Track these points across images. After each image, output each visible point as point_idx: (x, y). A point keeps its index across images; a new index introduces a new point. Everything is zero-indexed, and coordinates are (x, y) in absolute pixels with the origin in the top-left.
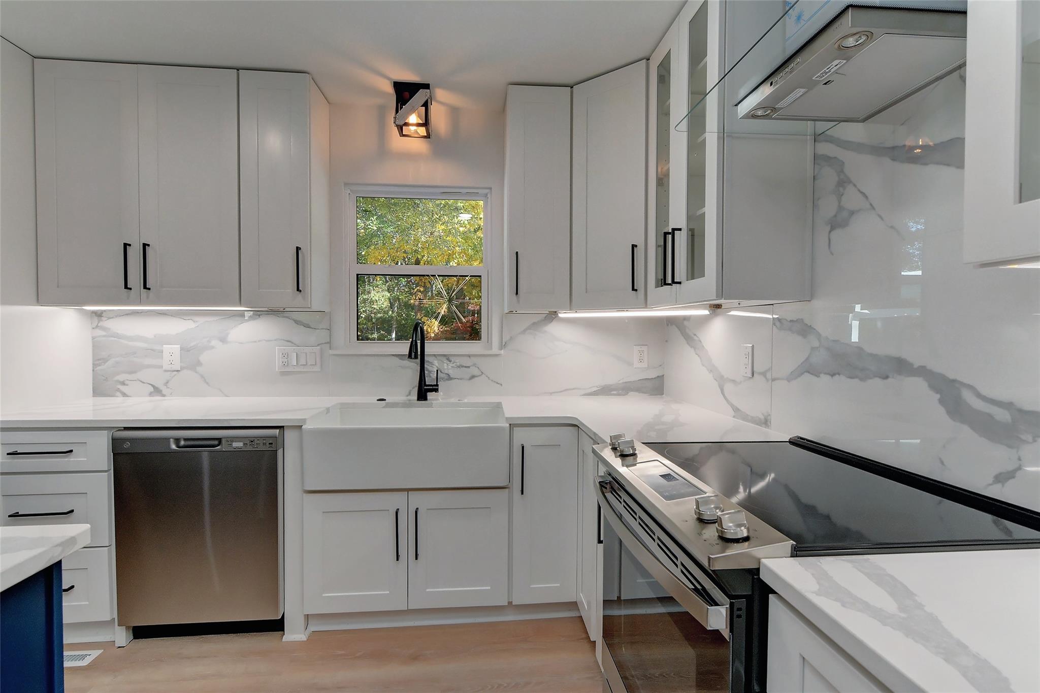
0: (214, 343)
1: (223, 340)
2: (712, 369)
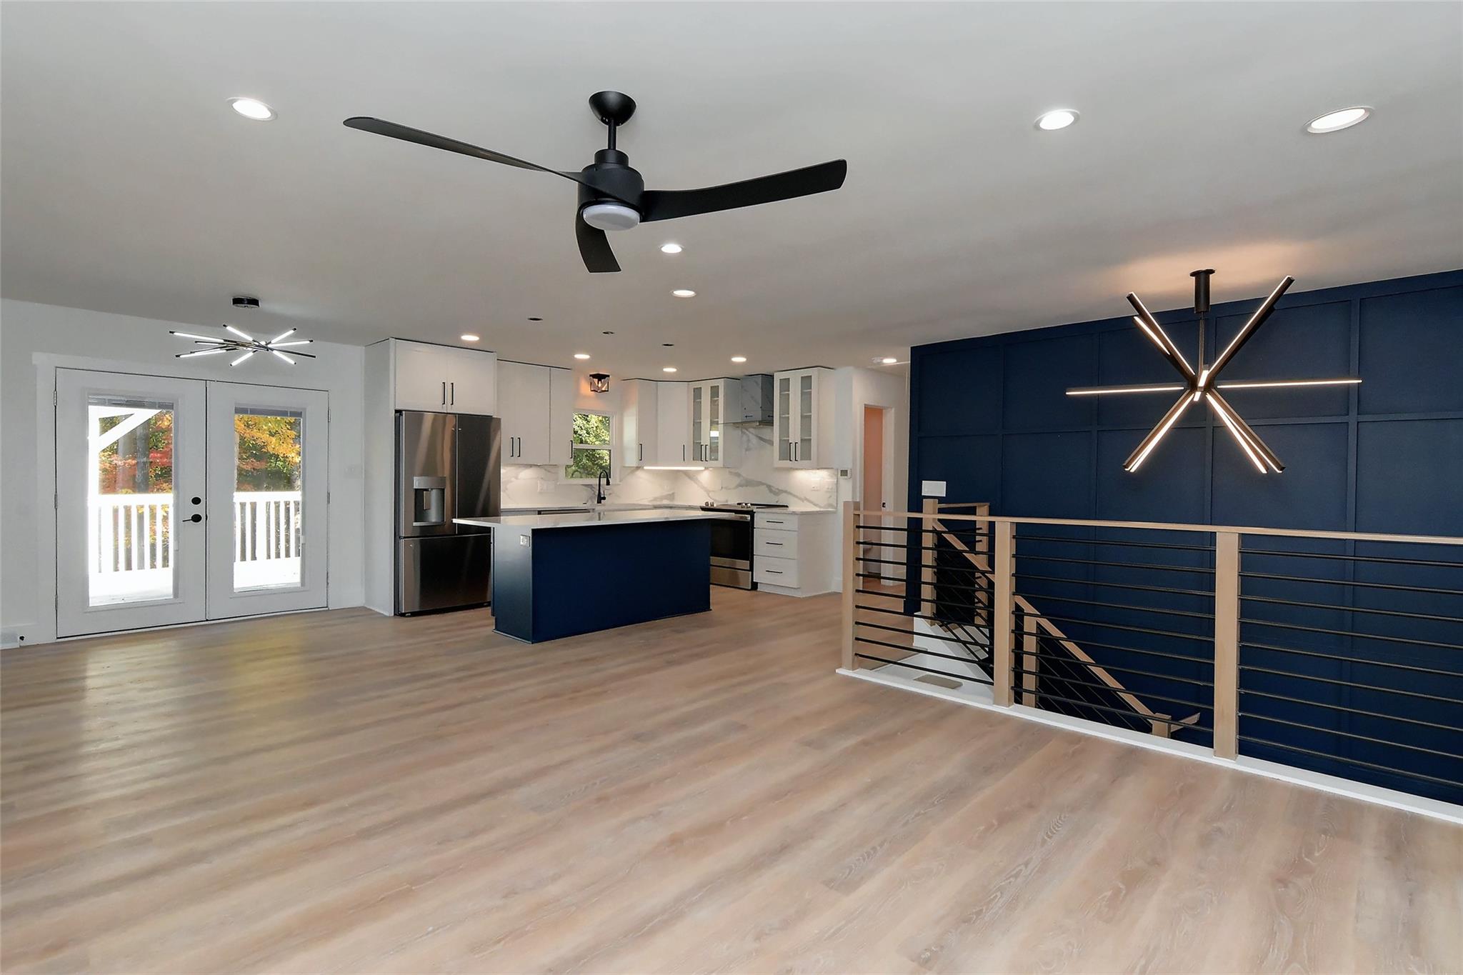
0: (513, 479)
1: (517, 478)
2: (703, 488)
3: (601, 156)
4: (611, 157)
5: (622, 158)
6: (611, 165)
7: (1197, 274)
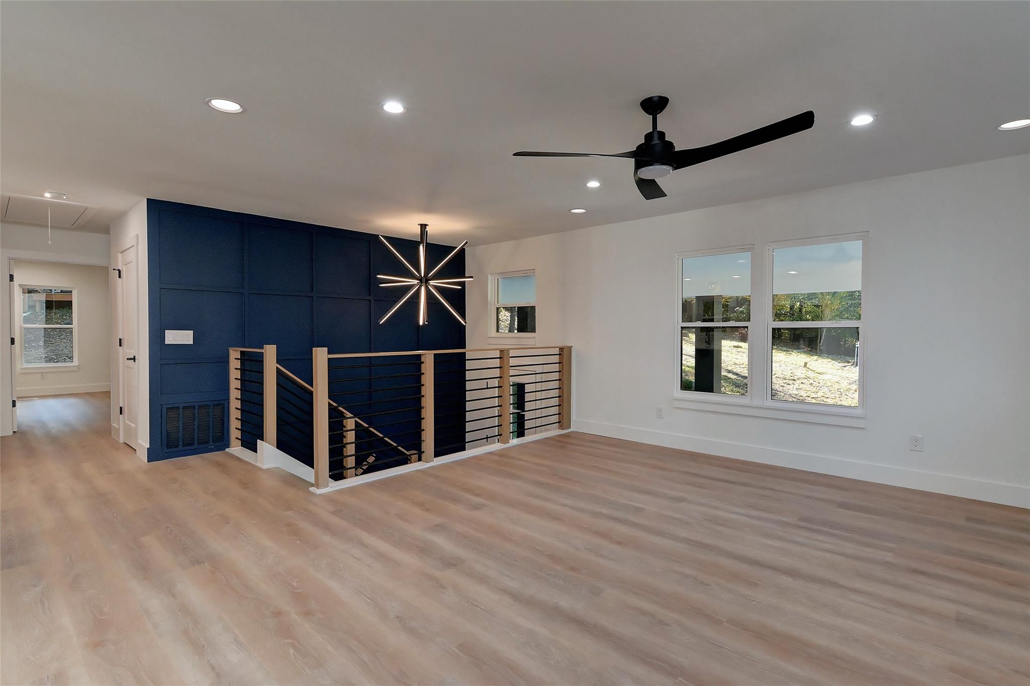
3: (648, 137)
4: (656, 135)
5: (662, 135)
6: (656, 141)
7: (421, 225)
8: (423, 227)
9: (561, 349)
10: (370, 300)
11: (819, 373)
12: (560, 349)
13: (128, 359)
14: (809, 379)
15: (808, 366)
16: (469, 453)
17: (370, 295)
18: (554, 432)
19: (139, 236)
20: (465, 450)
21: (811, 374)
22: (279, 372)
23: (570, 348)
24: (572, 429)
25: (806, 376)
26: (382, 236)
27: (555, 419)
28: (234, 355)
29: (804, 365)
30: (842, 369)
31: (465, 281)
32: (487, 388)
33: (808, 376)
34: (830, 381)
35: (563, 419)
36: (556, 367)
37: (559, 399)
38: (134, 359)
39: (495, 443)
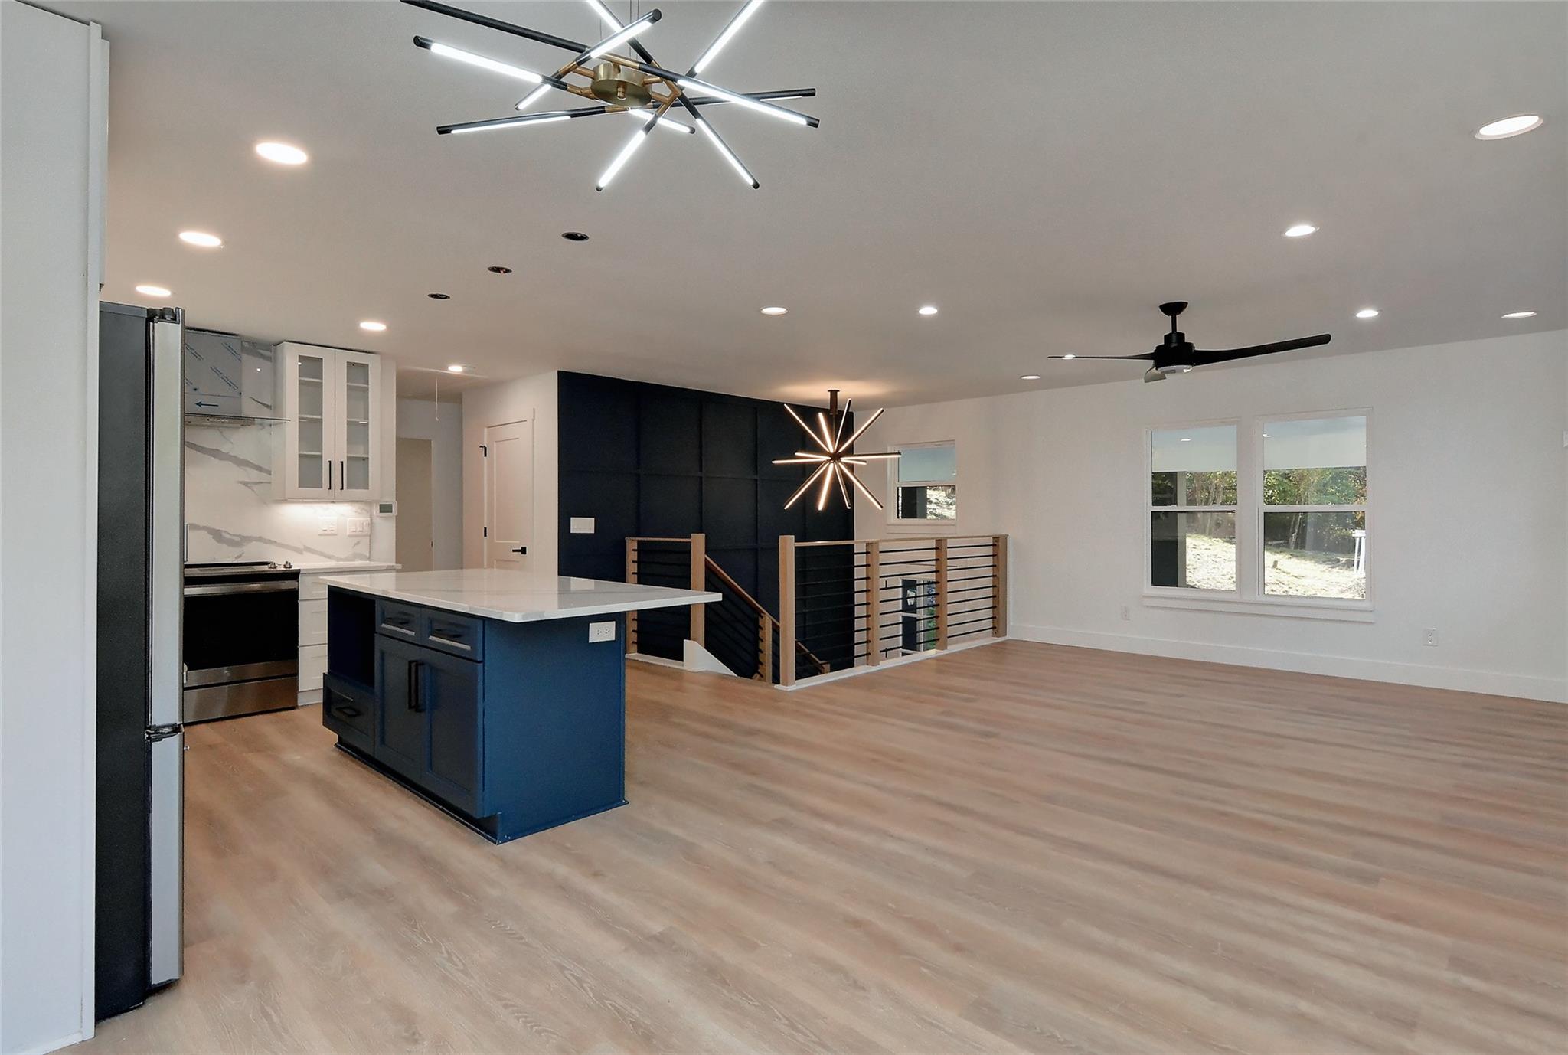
3: (1167, 338)
4: (1174, 337)
5: (1181, 336)
6: (1175, 343)
7: (831, 391)
8: (834, 393)
9: (996, 539)
10: (756, 480)
11: (1296, 577)
12: (994, 538)
13: (514, 551)
14: (1281, 585)
15: (1278, 567)
16: (859, 670)
17: (757, 474)
18: (989, 640)
19: (536, 411)
20: (853, 666)
21: (1283, 578)
22: (708, 565)
23: (1005, 537)
24: (1008, 637)
25: (1277, 580)
26: (789, 405)
27: (989, 624)
28: (632, 544)
29: (1272, 564)
30: (1330, 571)
31: (886, 459)
32: (886, 588)
33: (1281, 580)
34: (1313, 587)
35: (998, 624)
36: (990, 561)
37: (993, 600)
38: (523, 551)
39: (898, 656)
